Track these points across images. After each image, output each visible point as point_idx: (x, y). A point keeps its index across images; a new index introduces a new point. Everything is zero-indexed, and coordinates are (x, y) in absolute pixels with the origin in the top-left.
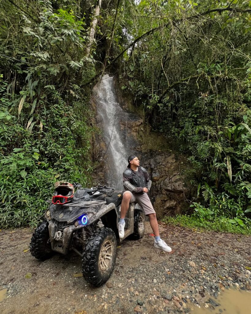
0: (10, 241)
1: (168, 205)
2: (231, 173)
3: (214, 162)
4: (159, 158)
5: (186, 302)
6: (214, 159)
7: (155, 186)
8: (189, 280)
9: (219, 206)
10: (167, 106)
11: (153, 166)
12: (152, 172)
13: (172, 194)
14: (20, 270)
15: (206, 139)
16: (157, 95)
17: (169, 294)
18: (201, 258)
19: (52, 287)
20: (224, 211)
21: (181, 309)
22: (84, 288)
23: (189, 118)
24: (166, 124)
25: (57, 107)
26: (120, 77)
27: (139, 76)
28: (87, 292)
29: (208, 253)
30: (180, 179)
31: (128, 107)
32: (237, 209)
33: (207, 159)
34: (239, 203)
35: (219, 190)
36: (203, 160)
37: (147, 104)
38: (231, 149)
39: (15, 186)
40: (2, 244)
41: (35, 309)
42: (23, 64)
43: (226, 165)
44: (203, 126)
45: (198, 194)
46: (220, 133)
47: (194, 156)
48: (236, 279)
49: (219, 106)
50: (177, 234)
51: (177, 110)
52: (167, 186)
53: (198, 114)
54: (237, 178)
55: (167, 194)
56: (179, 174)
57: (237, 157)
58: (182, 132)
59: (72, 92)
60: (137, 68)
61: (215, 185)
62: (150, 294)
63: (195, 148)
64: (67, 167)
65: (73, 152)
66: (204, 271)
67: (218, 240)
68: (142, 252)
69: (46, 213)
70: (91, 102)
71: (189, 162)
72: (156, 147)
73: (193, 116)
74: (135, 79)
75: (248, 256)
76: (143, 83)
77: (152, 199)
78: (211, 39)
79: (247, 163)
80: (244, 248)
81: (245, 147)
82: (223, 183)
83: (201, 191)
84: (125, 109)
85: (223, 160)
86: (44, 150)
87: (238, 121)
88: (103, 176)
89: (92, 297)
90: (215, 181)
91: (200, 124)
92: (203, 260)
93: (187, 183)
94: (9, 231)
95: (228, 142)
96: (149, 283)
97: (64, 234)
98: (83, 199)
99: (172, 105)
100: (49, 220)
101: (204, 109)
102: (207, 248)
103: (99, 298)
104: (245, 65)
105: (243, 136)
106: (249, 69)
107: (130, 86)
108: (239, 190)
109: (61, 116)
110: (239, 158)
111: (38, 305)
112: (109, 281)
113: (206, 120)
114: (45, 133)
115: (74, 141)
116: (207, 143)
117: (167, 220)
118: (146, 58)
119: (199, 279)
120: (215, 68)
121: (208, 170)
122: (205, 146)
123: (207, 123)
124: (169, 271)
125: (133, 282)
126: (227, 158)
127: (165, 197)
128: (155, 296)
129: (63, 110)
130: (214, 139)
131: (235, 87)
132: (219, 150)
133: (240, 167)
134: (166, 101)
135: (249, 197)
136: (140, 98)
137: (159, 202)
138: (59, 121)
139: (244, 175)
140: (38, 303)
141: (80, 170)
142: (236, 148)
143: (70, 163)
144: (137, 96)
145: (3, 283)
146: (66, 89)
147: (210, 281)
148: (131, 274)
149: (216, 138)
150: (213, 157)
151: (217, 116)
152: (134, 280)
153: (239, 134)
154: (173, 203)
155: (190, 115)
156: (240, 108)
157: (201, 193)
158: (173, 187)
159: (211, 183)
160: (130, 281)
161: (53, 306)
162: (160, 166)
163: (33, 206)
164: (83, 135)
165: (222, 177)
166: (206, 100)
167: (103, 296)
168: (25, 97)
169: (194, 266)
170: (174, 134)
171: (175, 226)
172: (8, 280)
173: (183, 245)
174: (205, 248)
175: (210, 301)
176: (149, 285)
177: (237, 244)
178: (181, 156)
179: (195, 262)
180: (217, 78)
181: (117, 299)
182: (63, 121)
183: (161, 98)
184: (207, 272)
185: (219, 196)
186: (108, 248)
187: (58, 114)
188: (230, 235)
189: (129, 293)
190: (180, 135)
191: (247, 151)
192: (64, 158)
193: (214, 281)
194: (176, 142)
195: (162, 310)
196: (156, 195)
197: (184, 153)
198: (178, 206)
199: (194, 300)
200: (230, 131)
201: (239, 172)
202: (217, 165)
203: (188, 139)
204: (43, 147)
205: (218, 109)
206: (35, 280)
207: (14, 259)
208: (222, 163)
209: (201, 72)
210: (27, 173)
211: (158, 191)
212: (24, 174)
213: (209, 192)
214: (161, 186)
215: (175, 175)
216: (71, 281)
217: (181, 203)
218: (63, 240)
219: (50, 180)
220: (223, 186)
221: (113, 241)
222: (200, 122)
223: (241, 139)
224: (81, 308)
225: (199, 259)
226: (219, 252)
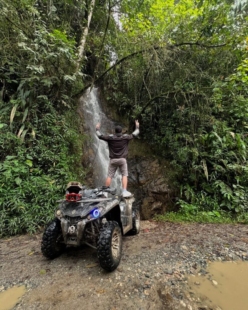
0: (9, 248)
1: (155, 206)
2: (207, 174)
3: (192, 164)
4: (144, 163)
5: (184, 274)
6: (192, 162)
7: (142, 189)
8: (184, 259)
9: (200, 203)
10: (150, 116)
11: (139, 171)
12: (138, 176)
13: (158, 196)
14: (32, 269)
15: (185, 145)
16: (140, 106)
17: (170, 270)
18: (190, 242)
19: (69, 277)
20: (204, 206)
21: (181, 279)
22: (98, 275)
23: (169, 127)
24: (148, 132)
25: (49, 116)
26: (105, 89)
27: (122, 88)
28: (102, 277)
29: (195, 238)
30: (164, 182)
31: (113, 116)
32: (214, 204)
33: (187, 162)
34: (215, 199)
35: (198, 190)
36: (183, 163)
37: (131, 114)
38: (205, 154)
39: (9, 193)
40: (2, 251)
41: (59, 295)
42: (12, 73)
43: (202, 167)
44: (181, 134)
45: (181, 193)
46: (196, 139)
47: (176, 160)
48: (218, 255)
49: (193, 117)
50: (168, 228)
51: (158, 120)
52: (153, 189)
53: (176, 124)
54: (212, 177)
55: (153, 197)
56: (163, 177)
57: (210, 160)
58: (164, 139)
59: (63, 102)
60: (120, 82)
61: (194, 185)
62: (155, 272)
63: (176, 153)
64: (62, 173)
65: (66, 159)
66: (194, 252)
67: (202, 229)
68: (142, 243)
69: (56, 212)
70: (79, 111)
71: (172, 166)
72: (140, 153)
73: (172, 125)
74: (119, 91)
75: (226, 238)
76: (126, 95)
77: (140, 201)
78: (184, 64)
79: (219, 165)
80: (222, 232)
81: (216, 151)
82: (201, 183)
83: (183, 191)
84: (111, 118)
85: (200, 163)
86: (37, 157)
87: (209, 130)
88: (93, 182)
89: (107, 280)
90: (194, 181)
91: (179, 132)
92: (193, 244)
93: (171, 185)
94: (4, 239)
95: (202, 148)
96: (152, 264)
97: (78, 227)
98: (91, 198)
99: (153, 115)
100: (61, 218)
101: (181, 120)
102: (194, 235)
103: (113, 280)
104: (211, 84)
105: (214, 142)
106: (214, 89)
107: (115, 97)
108: (214, 188)
109: (54, 124)
110: (212, 161)
111: (60, 292)
112: (119, 267)
113: (183, 129)
114: (38, 141)
115: (67, 149)
116: (186, 149)
117: (158, 218)
118: (130, 74)
119: (191, 258)
120: (188, 86)
121: (188, 172)
122: (185, 151)
123: (184, 131)
124: (167, 255)
125: (139, 265)
126: (203, 161)
127: (151, 199)
128: (159, 273)
129: (55, 119)
130: (191, 145)
131: (205, 102)
132: (197, 154)
133: (214, 168)
134: (148, 111)
135: (222, 193)
136: (125, 109)
137: (147, 204)
138: (51, 129)
139: (217, 175)
140: (60, 290)
141: (73, 176)
142: (209, 152)
143: (65, 169)
144: (122, 106)
145: (18, 281)
146: (57, 99)
147: (199, 258)
148: (137, 260)
149: (192, 144)
150: (192, 161)
151: (192, 125)
152: (140, 264)
153: (211, 140)
154: (159, 204)
155: (169, 124)
156: (210, 119)
157: (184, 193)
158: (158, 189)
159: (191, 184)
160: (136, 265)
161: (75, 290)
162: (145, 170)
163: (29, 213)
164: (75, 142)
165: (199, 177)
166: (182, 112)
167: (117, 278)
168: (16, 106)
169: (186, 248)
170: (156, 141)
171: (165, 222)
172: (23, 278)
173: (174, 235)
174: (192, 236)
175: (201, 271)
176: (153, 266)
177: (217, 230)
178: (164, 161)
179: (186, 246)
180: (191, 94)
181: (129, 279)
182: (56, 129)
183: (144, 109)
184: (197, 252)
185: (199, 194)
186: (115, 239)
187: (50, 123)
188: (210, 224)
189: (138, 273)
190: (162, 141)
191: (218, 154)
192: (58, 165)
193: (203, 257)
194: (158, 148)
195: (167, 281)
196: (144, 198)
197: (167, 158)
198: (164, 207)
199: (189, 272)
200: (204, 138)
201: (213, 173)
202: (195, 167)
203: (169, 145)
204: (36, 154)
205: (193, 120)
206: (50, 275)
207: (22, 262)
208: (199, 165)
209: (178, 89)
210: (22, 180)
211: (145, 194)
212: (18, 181)
213: (190, 192)
214: (147, 189)
215: (160, 178)
216: (85, 271)
217: (166, 204)
218: (77, 233)
219: (45, 186)
220: (201, 185)
221: (119, 233)
222: (178, 130)
223: (213, 145)
224: (101, 288)
225: (189, 243)
226: (204, 237)
